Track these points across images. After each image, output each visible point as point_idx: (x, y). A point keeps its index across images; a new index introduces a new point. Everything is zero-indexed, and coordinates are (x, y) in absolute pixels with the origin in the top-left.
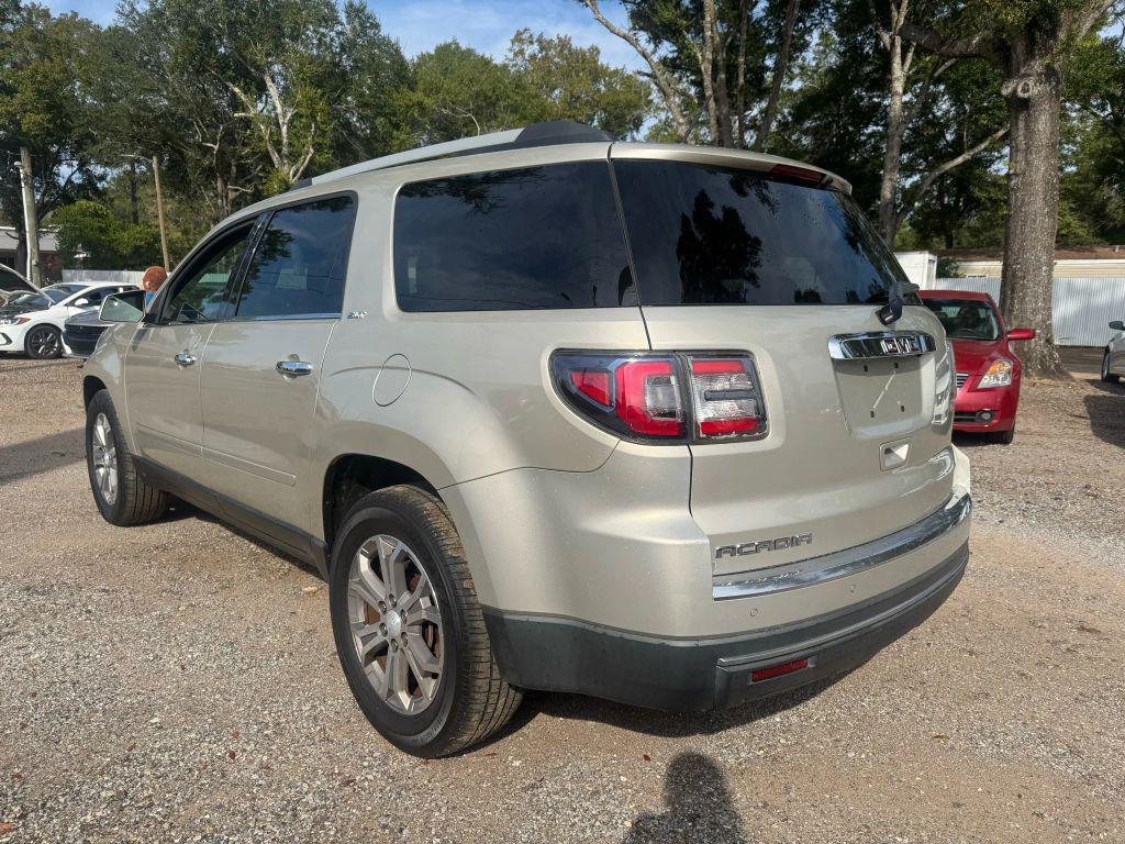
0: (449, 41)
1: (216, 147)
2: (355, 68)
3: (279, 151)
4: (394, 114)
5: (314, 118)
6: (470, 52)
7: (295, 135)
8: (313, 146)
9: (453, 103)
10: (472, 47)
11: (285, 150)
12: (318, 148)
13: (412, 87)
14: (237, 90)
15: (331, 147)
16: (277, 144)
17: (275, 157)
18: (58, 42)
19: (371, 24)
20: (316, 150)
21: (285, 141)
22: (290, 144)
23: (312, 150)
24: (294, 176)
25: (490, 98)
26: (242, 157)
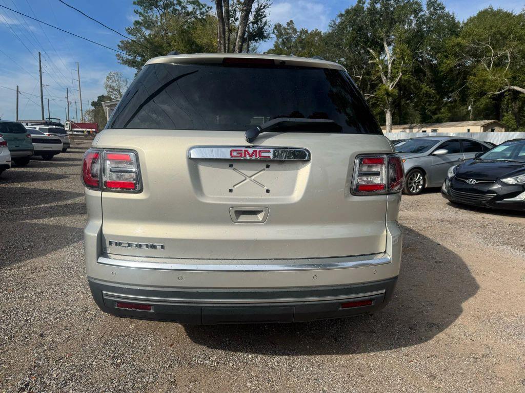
0: (487, 7)
1: (361, 77)
2: (429, 31)
3: (386, 76)
4: (446, 52)
5: (403, 59)
6: (499, 11)
7: (394, 68)
8: (402, 72)
9: (479, 41)
10: (501, 8)
11: (389, 75)
12: (404, 73)
13: (457, 36)
14: (371, 51)
15: (412, 72)
16: (386, 73)
17: (384, 79)
18: (308, 42)
19: (440, 7)
20: (403, 74)
21: (389, 71)
22: (391, 73)
23: (401, 74)
24: (392, 87)
25: (504, 34)
26: (373, 81)
